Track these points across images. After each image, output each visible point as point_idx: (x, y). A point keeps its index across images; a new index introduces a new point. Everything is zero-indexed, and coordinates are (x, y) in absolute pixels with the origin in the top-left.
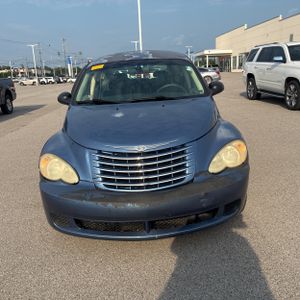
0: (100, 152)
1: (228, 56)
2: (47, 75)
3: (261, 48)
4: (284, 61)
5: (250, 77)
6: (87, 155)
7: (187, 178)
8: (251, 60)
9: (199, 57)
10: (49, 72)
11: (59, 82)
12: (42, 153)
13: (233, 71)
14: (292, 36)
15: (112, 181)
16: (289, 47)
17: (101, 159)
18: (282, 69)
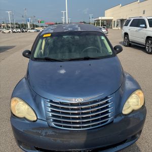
0: (51, 101)
1: (111, 21)
2: (17, 28)
3: (132, 19)
4: (146, 27)
5: (126, 34)
6: (42, 103)
7: (109, 120)
8: (127, 26)
9: (96, 21)
10: (18, 26)
11: (23, 32)
12: (12, 97)
13: (113, 28)
14: (144, 11)
15: (60, 122)
16: (148, 20)
17: (52, 106)
18: (144, 32)
